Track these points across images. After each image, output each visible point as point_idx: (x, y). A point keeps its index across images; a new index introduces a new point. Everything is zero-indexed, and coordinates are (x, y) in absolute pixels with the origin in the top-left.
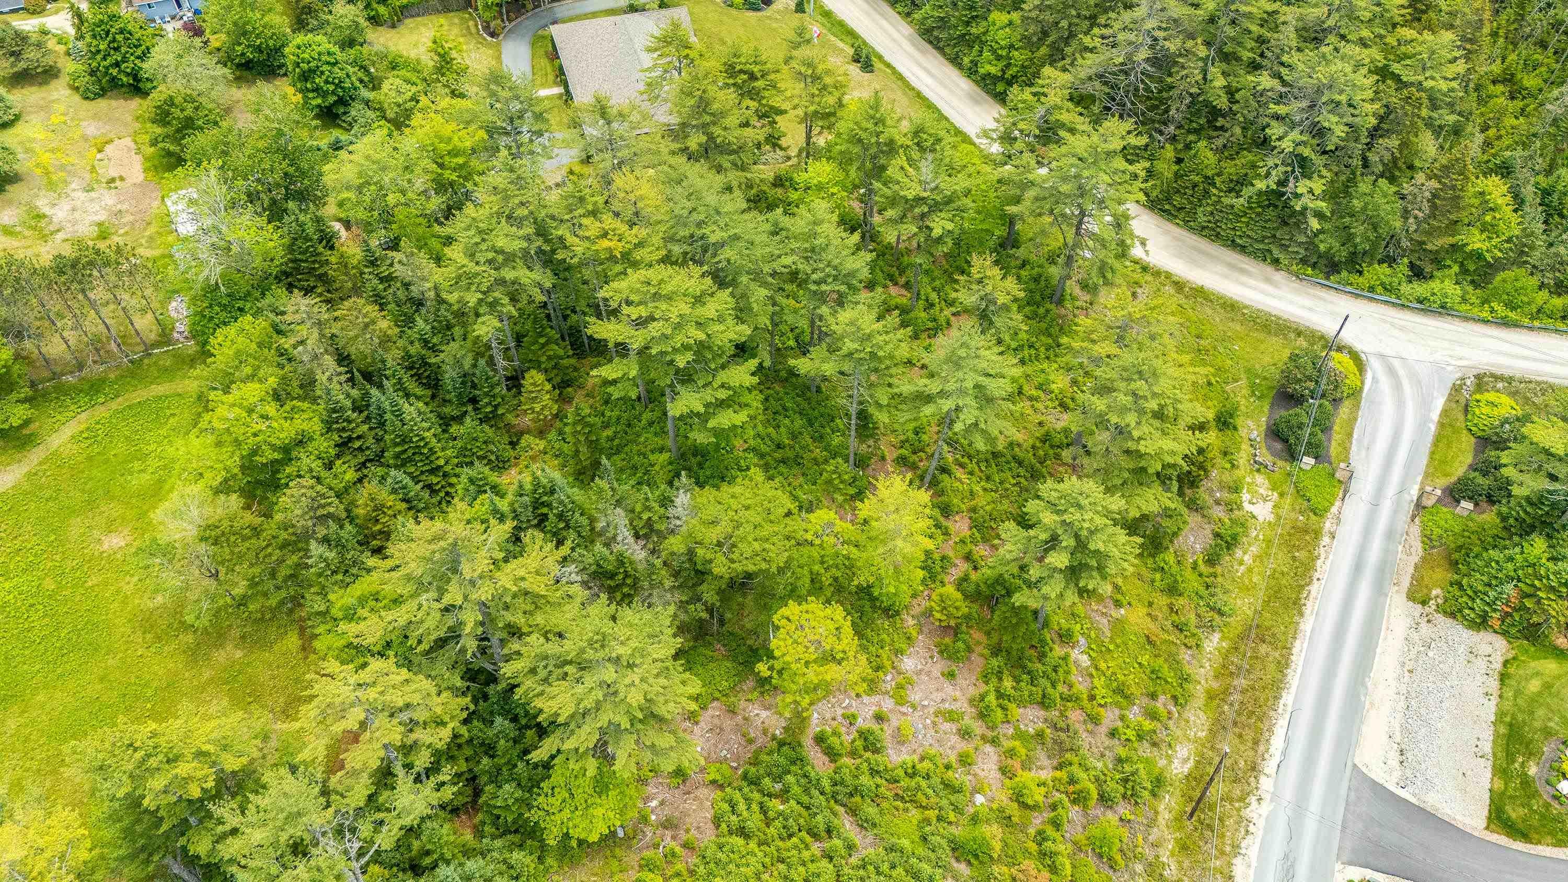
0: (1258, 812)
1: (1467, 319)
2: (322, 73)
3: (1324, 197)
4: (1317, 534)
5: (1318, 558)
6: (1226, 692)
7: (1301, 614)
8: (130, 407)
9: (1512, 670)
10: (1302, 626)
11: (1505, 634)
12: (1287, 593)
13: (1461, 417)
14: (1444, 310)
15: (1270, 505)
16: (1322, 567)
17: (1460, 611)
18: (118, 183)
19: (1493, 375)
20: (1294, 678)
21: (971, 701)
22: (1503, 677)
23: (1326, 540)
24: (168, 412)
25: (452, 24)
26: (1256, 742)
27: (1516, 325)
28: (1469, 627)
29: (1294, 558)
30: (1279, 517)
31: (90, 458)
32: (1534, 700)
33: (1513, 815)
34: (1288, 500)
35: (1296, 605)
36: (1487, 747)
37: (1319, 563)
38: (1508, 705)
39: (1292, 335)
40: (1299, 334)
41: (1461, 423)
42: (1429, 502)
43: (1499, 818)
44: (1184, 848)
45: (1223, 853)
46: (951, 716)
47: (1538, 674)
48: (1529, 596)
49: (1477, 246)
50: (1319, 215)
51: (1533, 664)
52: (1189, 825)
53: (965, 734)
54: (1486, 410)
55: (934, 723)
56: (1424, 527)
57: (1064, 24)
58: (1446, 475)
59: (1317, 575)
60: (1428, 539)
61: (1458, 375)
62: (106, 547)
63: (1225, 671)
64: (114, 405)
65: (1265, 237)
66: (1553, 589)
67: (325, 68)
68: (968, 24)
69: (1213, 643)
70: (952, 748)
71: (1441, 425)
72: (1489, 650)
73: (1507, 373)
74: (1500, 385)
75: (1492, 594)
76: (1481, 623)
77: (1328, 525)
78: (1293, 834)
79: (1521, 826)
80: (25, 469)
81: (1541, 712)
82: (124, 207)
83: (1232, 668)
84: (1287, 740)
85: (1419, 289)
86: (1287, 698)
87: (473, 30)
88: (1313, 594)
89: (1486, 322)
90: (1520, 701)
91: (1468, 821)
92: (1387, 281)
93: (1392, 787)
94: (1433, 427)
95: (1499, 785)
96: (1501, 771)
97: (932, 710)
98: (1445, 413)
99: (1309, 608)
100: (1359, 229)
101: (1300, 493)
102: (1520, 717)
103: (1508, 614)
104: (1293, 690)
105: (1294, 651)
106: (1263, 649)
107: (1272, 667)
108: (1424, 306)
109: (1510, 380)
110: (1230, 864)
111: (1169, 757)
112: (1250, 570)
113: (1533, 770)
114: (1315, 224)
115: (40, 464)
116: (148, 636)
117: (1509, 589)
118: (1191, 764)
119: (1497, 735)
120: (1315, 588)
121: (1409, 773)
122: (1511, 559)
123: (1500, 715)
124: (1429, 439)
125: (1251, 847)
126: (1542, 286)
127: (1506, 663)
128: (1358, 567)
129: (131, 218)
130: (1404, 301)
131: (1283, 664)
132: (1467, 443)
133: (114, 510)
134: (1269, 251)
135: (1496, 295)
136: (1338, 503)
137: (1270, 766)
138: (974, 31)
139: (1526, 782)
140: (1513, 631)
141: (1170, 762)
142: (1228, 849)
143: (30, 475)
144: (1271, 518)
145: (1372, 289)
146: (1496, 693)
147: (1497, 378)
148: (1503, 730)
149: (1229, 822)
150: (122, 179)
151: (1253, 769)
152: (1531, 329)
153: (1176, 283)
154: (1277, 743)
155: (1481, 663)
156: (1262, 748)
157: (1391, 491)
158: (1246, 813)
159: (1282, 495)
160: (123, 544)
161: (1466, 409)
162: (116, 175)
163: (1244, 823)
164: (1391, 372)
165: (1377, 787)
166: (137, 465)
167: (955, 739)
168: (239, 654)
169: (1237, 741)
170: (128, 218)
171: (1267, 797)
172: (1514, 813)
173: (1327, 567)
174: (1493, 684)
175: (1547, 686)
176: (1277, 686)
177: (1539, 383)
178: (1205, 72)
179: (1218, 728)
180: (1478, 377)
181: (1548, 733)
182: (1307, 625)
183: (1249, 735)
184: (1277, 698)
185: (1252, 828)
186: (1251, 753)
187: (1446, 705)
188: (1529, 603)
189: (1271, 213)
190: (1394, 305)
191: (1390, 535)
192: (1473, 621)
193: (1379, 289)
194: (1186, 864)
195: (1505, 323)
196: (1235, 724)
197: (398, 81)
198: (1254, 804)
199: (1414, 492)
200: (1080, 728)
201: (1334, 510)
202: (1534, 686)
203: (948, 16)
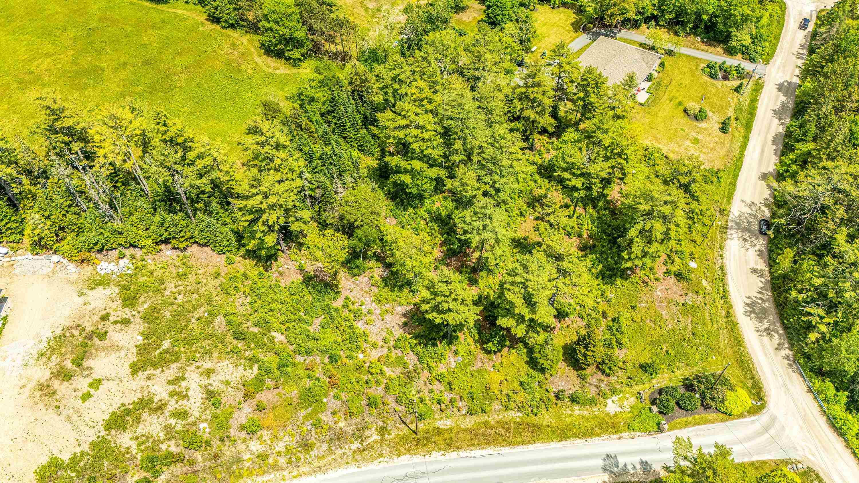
0: (436, 456)
4: (617, 432)
5: (601, 437)
6: (492, 427)
7: (560, 441)
10: (552, 443)
12: (569, 433)
15: (619, 410)
16: (595, 440)
20: (519, 449)
23: (615, 436)
26: (472, 445)
29: (593, 429)
30: (616, 416)
34: (629, 415)
35: (564, 437)
37: (597, 438)
39: (749, 376)
40: (753, 378)
44: (403, 437)
45: (409, 450)
52: (414, 436)
53: (385, 340)
59: (589, 440)
61: (799, 459)
63: (503, 424)
70: (376, 339)
77: (625, 434)
83: (507, 426)
84: (483, 456)
86: (506, 450)
88: (576, 442)
99: (565, 443)
101: (636, 416)
104: (512, 450)
105: (535, 445)
106: (527, 434)
107: (519, 439)
120: (580, 441)
125: (418, 459)
131: (524, 443)
136: (643, 434)
137: (463, 453)
141: (439, 420)
144: (611, 413)
149: (425, 448)
151: (458, 448)
153: (728, 313)
154: (478, 452)
159: (631, 412)
163: (427, 453)
164: (767, 427)
171: (448, 457)
173: (597, 442)
176: (510, 444)
179: (470, 430)
182: (554, 445)
183: (475, 442)
184: (503, 446)
185: (427, 456)
186: (466, 445)
194: (395, 440)
196: (477, 435)
198: (440, 453)
201: (638, 434)
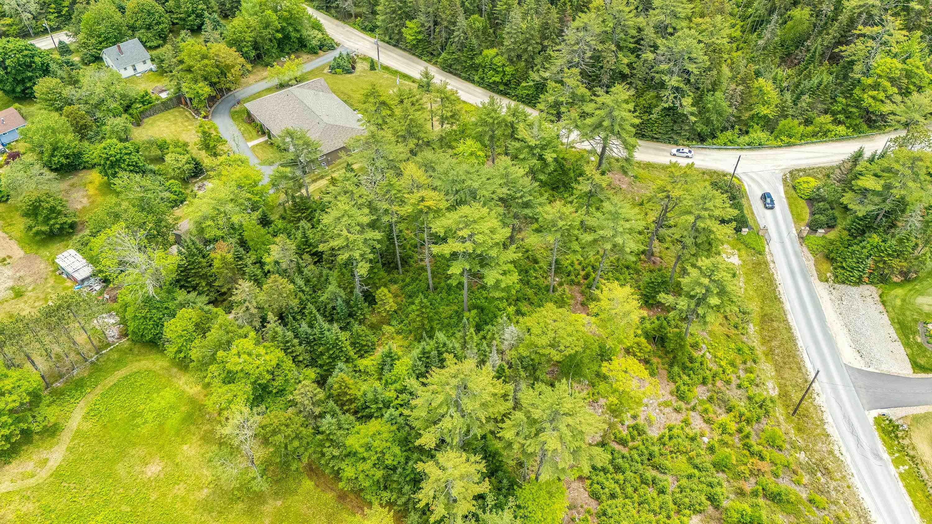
0: (821, 401)
1: (771, 148)
2: (124, 160)
3: (693, 105)
4: (766, 263)
5: (773, 274)
6: (771, 350)
8: (110, 388)
9: (885, 298)
10: (786, 308)
11: (872, 283)
12: (769, 295)
13: (793, 192)
14: (761, 146)
15: (736, 256)
16: (778, 278)
17: (847, 279)
18: (8, 261)
19: (796, 170)
20: (797, 333)
21: (671, 393)
22: (883, 303)
23: (772, 265)
24: (138, 384)
25: (175, 116)
26: (800, 369)
27: (794, 145)
28: (854, 286)
29: (763, 278)
30: (744, 261)
31: (105, 426)
32: (902, 308)
33: (922, 363)
34: (744, 252)
35: (776, 299)
36: (895, 336)
37: (775, 276)
38: (892, 314)
41: (795, 195)
42: (805, 234)
43: (917, 366)
44: (799, 430)
45: (818, 426)
46: (666, 404)
47: (896, 296)
48: (879, 262)
49: (765, 112)
50: (692, 114)
51: (892, 292)
52: (795, 418)
53: (677, 410)
54: (805, 186)
55: (661, 410)
56: (808, 247)
57: (530, 48)
58: (803, 220)
59: (778, 283)
60: (812, 251)
61: (782, 174)
62: (149, 474)
63: (765, 341)
64: (99, 390)
65: (667, 131)
66: (889, 255)
67: (126, 157)
68: (472, 59)
69: (752, 328)
70: (676, 419)
71: (788, 198)
72: (869, 293)
73: (802, 167)
74: (801, 174)
75: (862, 266)
76: (859, 282)
77: (769, 258)
78: (841, 406)
79: (927, 366)
80: (64, 447)
81: (908, 313)
82: (22, 273)
83: (767, 338)
84: (812, 363)
85: (746, 139)
86: (800, 343)
87: (191, 117)
88: (782, 292)
89: (780, 147)
90: (896, 311)
91: (904, 372)
92: (730, 138)
93: (864, 368)
94: (785, 200)
95: (909, 351)
96: (907, 345)
97: (656, 404)
98: (786, 192)
99: (784, 298)
100: (714, 117)
101: (747, 246)
102: (901, 318)
103: (871, 273)
104: (800, 339)
105: (790, 320)
106: (775, 324)
107: (784, 331)
108: (752, 146)
109: (804, 170)
110: (824, 429)
111: (766, 389)
112: (746, 289)
113: (919, 340)
114: (693, 119)
115: (73, 440)
116: (214, 514)
117: (870, 262)
118: (777, 390)
119: (896, 330)
120: (780, 288)
121: (867, 359)
122: (863, 247)
123: (892, 320)
124: (787, 206)
125: (828, 418)
126: (800, 124)
127: (880, 296)
128: (792, 272)
129: (31, 279)
130: (742, 146)
131: (789, 329)
132: (803, 204)
133: (139, 451)
134: (672, 138)
135: (781, 132)
136: (767, 247)
138: (477, 61)
139: (920, 346)
140: (875, 281)
141: (768, 392)
142: (819, 423)
143: (70, 450)
144: (740, 262)
145: (725, 144)
146: (884, 311)
147: (799, 171)
148: (897, 326)
149: (811, 410)
150: (10, 257)
152: (801, 145)
154: (809, 365)
155: (869, 299)
156: (804, 371)
157: (785, 234)
158: (816, 403)
159: (739, 250)
160: (160, 468)
161: (794, 188)
162: (5, 256)
163: (817, 408)
164: (753, 179)
165: (859, 371)
166: (139, 421)
167: (675, 415)
168: (279, 503)
169: (790, 371)
170: (28, 280)
171: (820, 392)
172: (922, 361)
173: (780, 277)
174: (881, 308)
175: (904, 300)
176: (792, 339)
177: (818, 168)
178: (617, 57)
179: (779, 369)
180: (791, 172)
181: (916, 321)
182: (787, 306)
183: (794, 366)
184: (796, 345)
185: (823, 409)
186: (800, 375)
187: (866, 323)
188: (881, 265)
189: (668, 119)
190: (737, 149)
191: (796, 254)
192: (855, 282)
193: (729, 143)
194: (805, 436)
195: (789, 145)
196: (785, 363)
197: (174, 155)
198: (817, 397)
199: (794, 232)
200: (723, 389)
201: (767, 250)
202: (898, 302)
203: (459, 57)
